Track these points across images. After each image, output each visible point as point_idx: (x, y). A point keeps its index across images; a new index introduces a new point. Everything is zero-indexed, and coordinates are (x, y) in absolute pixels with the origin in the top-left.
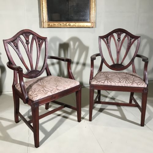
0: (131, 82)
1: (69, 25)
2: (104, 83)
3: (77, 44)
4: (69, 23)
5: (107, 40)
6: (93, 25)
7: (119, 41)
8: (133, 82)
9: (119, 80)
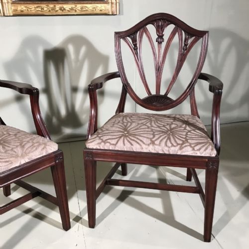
0: (178, 144)
1: (61, 9)
2: (115, 145)
3: (83, 50)
4: (60, 5)
5: (134, 40)
6: (114, 9)
7: (160, 43)
8: (182, 144)
9: (152, 136)
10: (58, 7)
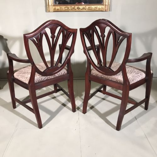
1: (78, 8)
6: (107, 8)
10: (76, 7)
